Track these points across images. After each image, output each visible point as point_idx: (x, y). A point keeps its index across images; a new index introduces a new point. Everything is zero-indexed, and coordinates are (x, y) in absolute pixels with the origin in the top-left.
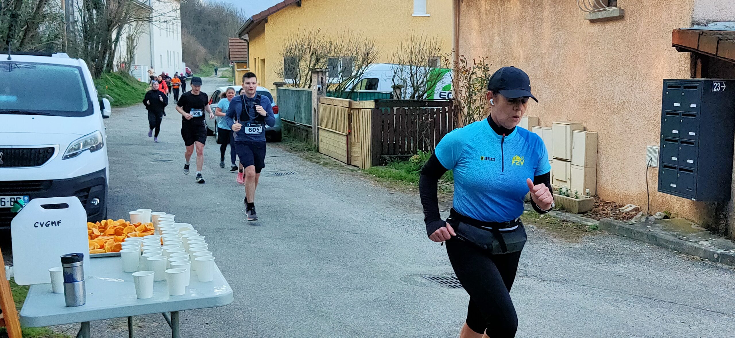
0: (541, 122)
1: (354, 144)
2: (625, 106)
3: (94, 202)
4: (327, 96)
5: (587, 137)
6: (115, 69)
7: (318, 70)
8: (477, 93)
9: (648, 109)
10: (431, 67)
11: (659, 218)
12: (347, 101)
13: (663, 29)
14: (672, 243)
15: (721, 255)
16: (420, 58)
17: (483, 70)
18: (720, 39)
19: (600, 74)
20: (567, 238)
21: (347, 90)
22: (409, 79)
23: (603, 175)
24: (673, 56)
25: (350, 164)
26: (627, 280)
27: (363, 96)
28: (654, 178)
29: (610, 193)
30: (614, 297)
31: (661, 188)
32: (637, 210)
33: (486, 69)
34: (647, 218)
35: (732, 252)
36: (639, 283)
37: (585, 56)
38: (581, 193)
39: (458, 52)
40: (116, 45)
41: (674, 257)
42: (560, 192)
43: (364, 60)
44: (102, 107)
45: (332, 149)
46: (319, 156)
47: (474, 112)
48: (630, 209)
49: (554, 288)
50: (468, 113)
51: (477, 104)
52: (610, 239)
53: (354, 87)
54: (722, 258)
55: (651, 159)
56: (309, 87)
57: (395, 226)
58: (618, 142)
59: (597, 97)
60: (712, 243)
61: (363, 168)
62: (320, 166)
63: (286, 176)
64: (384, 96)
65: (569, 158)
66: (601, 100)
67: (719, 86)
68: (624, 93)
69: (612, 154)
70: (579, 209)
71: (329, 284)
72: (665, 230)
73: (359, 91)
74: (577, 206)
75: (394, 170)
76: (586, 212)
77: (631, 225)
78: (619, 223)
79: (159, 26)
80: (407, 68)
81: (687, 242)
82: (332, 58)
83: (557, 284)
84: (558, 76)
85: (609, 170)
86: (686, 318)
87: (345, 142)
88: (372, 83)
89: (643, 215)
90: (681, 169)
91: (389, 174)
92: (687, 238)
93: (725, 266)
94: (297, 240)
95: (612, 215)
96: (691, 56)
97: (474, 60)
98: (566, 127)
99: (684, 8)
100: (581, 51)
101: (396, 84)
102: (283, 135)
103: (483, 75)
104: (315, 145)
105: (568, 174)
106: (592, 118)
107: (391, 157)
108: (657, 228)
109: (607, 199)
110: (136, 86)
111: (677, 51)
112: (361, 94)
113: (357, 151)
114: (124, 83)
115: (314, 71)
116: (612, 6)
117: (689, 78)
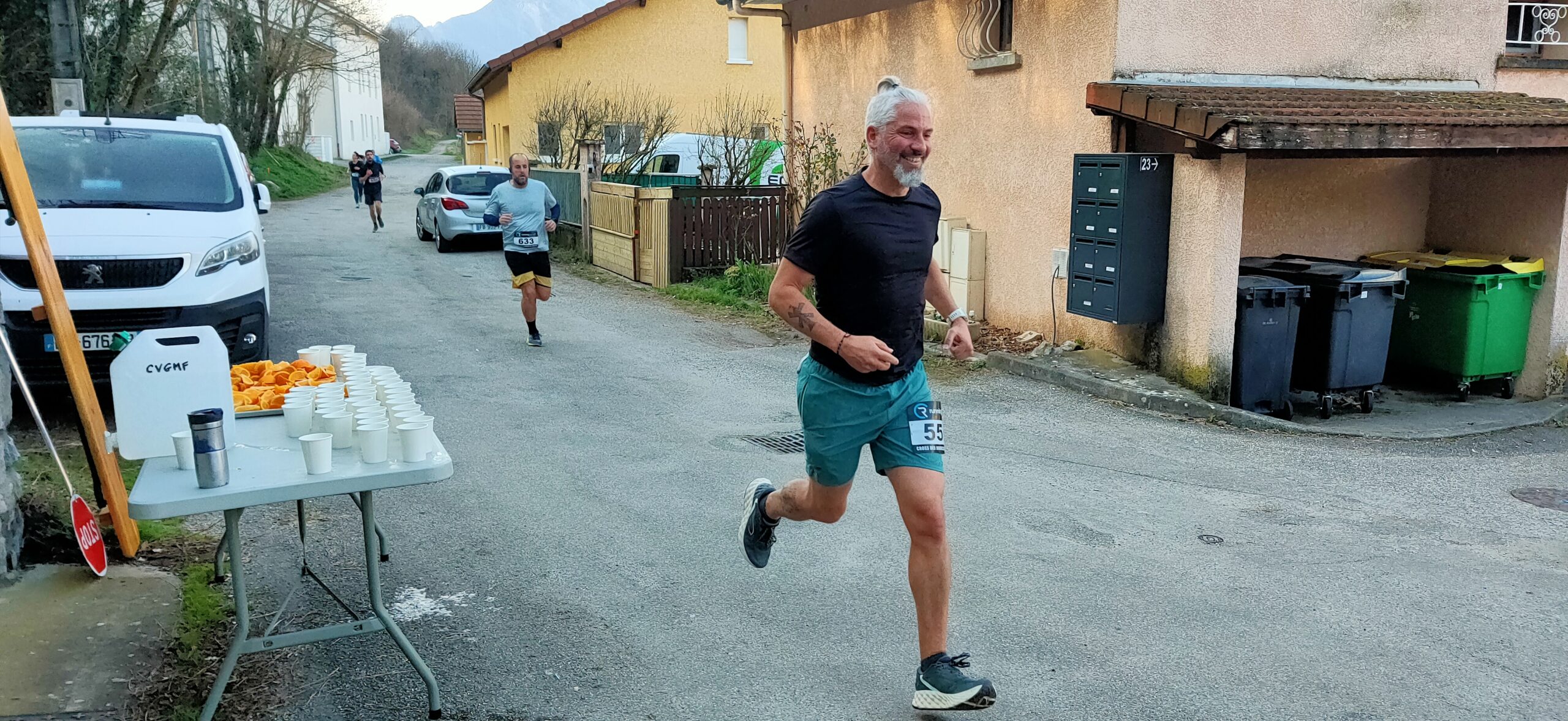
1: (643, 252)
3: (249, 340)
4: (603, 181)
6: (281, 143)
11: (1067, 349)
12: (631, 188)
13: (1073, 83)
14: (1085, 383)
15: (1152, 399)
17: (827, 141)
18: (1150, 97)
22: (722, 155)
24: (1089, 121)
25: (639, 281)
26: (1024, 436)
27: (658, 183)
28: (1062, 294)
31: (1070, 308)
34: (1054, 350)
35: (1166, 394)
39: (792, 117)
40: (281, 106)
41: (1089, 401)
43: (657, 126)
44: (259, 198)
45: (611, 258)
48: (1030, 337)
52: (1001, 380)
53: (643, 169)
54: (1152, 401)
57: (703, 369)
58: (1013, 244)
60: (1140, 382)
61: (658, 287)
62: (595, 284)
64: (688, 182)
67: (1149, 164)
69: (1006, 261)
72: (1076, 365)
73: (651, 174)
75: (702, 288)
77: (1030, 359)
78: (1014, 357)
79: (346, 77)
80: (719, 139)
81: (1104, 381)
85: (1002, 283)
86: (1101, 485)
87: (631, 249)
88: (670, 163)
89: (1048, 346)
90: (1098, 281)
91: (695, 294)
92: (1106, 376)
93: (1155, 413)
95: (1005, 347)
96: (1112, 122)
97: (815, 128)
99: (1102, 54)
101: (705, 163)
104: (586, 253)
107: (698, 271)
109: (998, 324)
110: (314, 168)
111: (1092, 114)
112: (654, 178)
113: (648, 261)
114: (296, 162)
115: (582, 143)
116: (1005, 50)
117: (1110, 153)
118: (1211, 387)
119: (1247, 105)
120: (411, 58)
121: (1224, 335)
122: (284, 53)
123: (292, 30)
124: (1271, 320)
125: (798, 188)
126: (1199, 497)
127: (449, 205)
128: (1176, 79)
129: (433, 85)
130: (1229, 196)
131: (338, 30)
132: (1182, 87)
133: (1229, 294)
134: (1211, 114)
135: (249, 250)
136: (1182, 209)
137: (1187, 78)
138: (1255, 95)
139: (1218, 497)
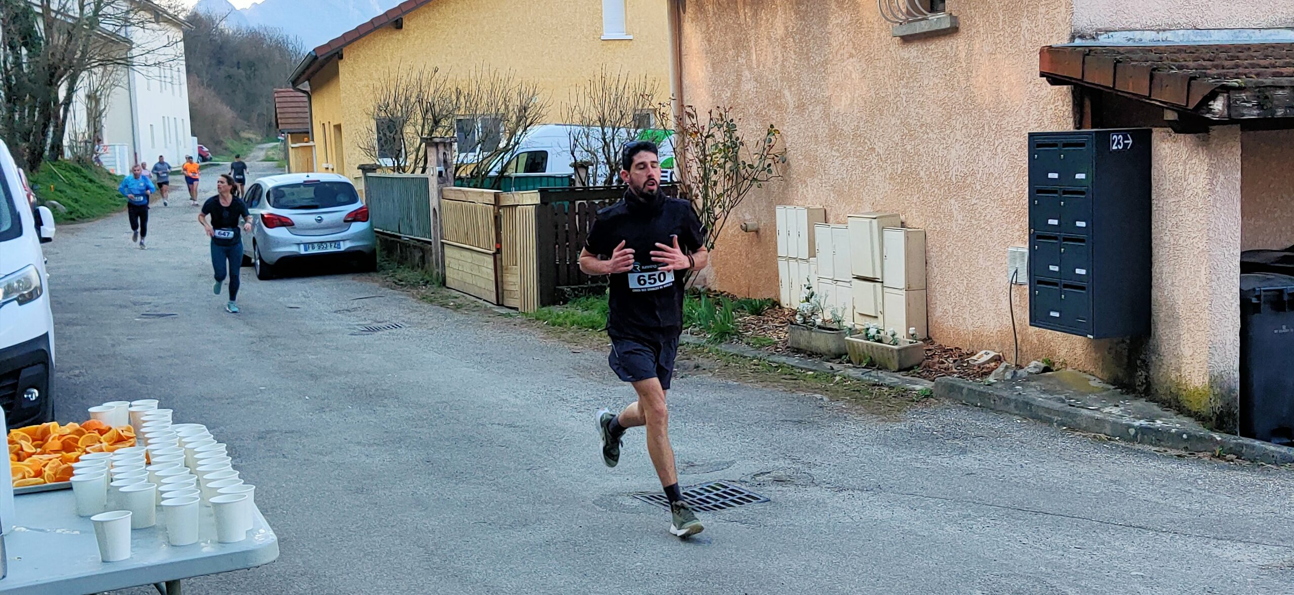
0: (828, 217)
1: (507, 269)
2: (968, 182)
3: (30, 396)
4: (455, 186)
5: (907, 238)
6: (67, 154)
7: (437, 140)
8: (718, 169)
9: (1006, 186)
10: (638, 128)
11: (1033, 371)
12: (491, 193)
13: (1022, 48)
14: (1057, 412)
15: (1142, 430)
16: (618, 113)
17: (725, 129)
18: (1118, 62)
19: (924, 128)
20: (881, 414)
21: (492, 174)
22: (601, 150)
23: (938, 302)
24: (1044, 92)
25: (502, 305)
26: (984, 481)
27: (521, 184)
28: (1023, 303)
29: (952, 333)
30: (960, 512)
31: (1034, 321)
32: (998, 359)
33: (731, 129)
34: (1015, 373)
35: (1159, 423)
36: (1004, 484)
37: (898, 99)
38: (901, 335)
39: (682, 101)
40: (66, 110)
41: (1063, 436)
42: (867, 335)
43: (519, 119)
44: (39, 223)
45: (469, 280)
46: (446, 294)
47: (714, 203)
48: (986, 358)
49: (860, 502)
50: (704, 206)
51: (719, 189)
52: (953, 412)
53: (504, 169)
54: (1142, 433)
55: (1016, 272)
56: (423, 171)
57: (583, 410)
58: (959, 244)
59: (920, 168)
60: (1124, 411)
61: (526, 311)
62: (449, 310)
63: (387, 332)
64: (558, 181)
65: (878, 275)
66: (928, 173)
67: (1121, 141)
68: (966, 160)
69: (952, 265)
70: (900, 364)
71: (465, 520)
72: (1044, 392)
73: (514, 175)
74: (896, 358)
75: (580, 311)
76: (912, 368)
77: (988, 385)
78: (968, 384)
80: (596, 131)
81: (1083, 410)
82: (462, 118)
83: (865, 495)
84: (853, 135)
85: (948, 293)
86: (1084, 541)
87: (492, 266)
88: (537, 160)
89: (1007, 367)
90: (1066, 286)
91: (571, 319)
92: (1084, 403)
93: (1147, 448)
94: (407, 445)
95: (956, 371)
96: (1073, 93)
97: (710, 113)
98: (871, 222)
99: (1055, 12)
100: (890, 90)
101: (578, 160)
102: (378, 261)
103: (726, 139)
104: (438, 273)
105: (878, 304)
106: (913, 205)
107: (573, 290)
108: (1033, 389)
109: (948, 343)
110: (105, 182)
111: (1049, 85)
112: (517, 179)
113: (513, 281)
115: (430, 142)
116: (937, 11)
117: (1072, 130)
118: (1216, 413)
119: (1237, 66)
120: (221, 48)
121: (1228, 347)
122: (70, 47)
123: (79, 20)
124: (1284, 327)
125: (693, 185)
126: (1207, 551)
127: (271, 221)
128: (1148, 38)
129: (249, 78)
130: (1222, 177)
131: (134, 17)
132: (1156, 48)
133: (1230, 298)
134: (1194, 78)
135: (30, 287)
136: (1166, 193)
137: (1162, 36)
138: (1246, 53)
139: (1231, 551)
